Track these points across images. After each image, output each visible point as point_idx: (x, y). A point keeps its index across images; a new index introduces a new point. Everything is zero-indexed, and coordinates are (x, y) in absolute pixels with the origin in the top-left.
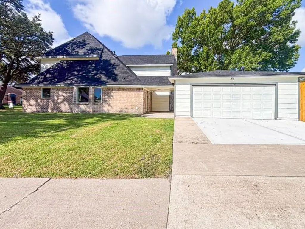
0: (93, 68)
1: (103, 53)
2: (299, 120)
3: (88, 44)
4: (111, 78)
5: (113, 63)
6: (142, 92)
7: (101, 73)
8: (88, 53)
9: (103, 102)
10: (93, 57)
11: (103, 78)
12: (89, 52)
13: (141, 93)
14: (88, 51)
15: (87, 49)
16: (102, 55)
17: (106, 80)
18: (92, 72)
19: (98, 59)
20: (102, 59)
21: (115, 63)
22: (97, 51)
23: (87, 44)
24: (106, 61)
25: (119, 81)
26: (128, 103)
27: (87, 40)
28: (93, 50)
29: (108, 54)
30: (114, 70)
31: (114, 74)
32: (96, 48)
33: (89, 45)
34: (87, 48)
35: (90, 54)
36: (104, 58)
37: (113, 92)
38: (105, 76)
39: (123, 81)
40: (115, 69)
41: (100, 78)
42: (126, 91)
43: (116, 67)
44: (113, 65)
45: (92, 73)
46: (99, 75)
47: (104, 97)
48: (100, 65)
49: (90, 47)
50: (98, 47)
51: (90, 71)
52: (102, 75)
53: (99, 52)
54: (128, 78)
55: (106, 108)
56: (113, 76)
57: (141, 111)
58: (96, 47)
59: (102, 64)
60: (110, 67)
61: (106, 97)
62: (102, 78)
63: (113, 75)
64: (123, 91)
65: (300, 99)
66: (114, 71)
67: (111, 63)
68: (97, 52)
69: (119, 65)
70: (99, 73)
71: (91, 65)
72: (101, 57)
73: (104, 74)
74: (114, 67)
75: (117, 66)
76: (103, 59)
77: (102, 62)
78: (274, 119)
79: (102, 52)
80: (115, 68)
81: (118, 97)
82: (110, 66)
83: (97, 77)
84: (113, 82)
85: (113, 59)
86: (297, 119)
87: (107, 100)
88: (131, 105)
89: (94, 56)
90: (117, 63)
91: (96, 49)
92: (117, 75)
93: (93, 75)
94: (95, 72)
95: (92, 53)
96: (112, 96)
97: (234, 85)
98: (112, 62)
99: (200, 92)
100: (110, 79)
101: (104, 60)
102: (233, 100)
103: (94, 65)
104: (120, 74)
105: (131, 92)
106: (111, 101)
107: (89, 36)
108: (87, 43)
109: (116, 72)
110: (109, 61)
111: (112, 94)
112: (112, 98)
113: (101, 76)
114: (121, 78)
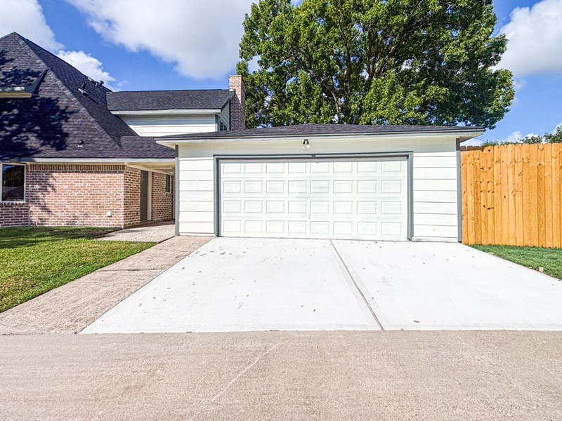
0: (12, 117)
1: (44, 82)
2: (460, 242)
3: (12, 60)
4: (52, 143)
5: (62, 107)
6: (122, 175)
7: (30, 130)
8: (6, 82)
9: (27, 201)
10: (13, 91)
11: (33, 141)
12: (8, 79)
13: (119, 178)
14: (7, 77)
15: (4, 73)
16: (41, 88)
17: (38, 145)
18: (8, 128)
19: (29, 95)
20: (37, 96)
21: (67, 107)
22: (29, 77)
23: (8, 61)
24: (49, 101)
25: (68, 148)
26: (89, 202)
27: (11, 51)
28: (20, 76)
29: (56, 85)
30: (63, 122)
31: (61, 132)
32: (28, 70)
33: (12, 64)
34: (5, 70)
35: (11, 83)
36: (44, 94)
37: (54, 174)
38: (39, 137)
39: (80, 149)
40: (66, 121)
41: (25, 142)
42: (86, 172)
43: (68, 115)
44: (63, 111)
45: (7, 131)
46: (23, 135)
47: (31, 189)
48: (32, 110)
49: (14, 67)
50: (34, 69)
51: (5, 125)
52: (30, 135)
53: (32, 81)
54: (92, 141)
55: (36, 214)
56: (57, 138)
57: (119, 220)
58: (27, 67)
59: (37, 107)
60: (53, 117)
61: (37, 187)
62: (28, 142)
63: (58, 136)
64: (76, 172)
65: (463, 190)
66: (61, 125)
67: (58, 107)
68: (28, 79)
69: (78, 111)
70: (24, 129)
71: (9, 111)
72: (37, 91)
73: (36, 132)
74: (64, 115)
75: (71, 113)
76: (41, 96)
77: (36, 105)
78: (406, 239)
79: (42, 81)
80: (66, 119)
81: (66, 187)
82: (54, 114)
83: (16, 140)
84: (53, 152)
85: (67, 97)
86: (456, 240)
87: (39, 194)
88: (97, 206)
89: (18, 89)
90: (73, 106)
91: (28, 73)
92: (67, 135)
93: (8, 134)
94: (14, 127)
95: (15, 82)
96: (52, 186)
97: (314, 157)
98: (62, 104)
99: (238, 175)
100: (49, 144)
101: (43, 98)
102: (312, 195)
103: (16, 111)
104: (75, 132)
105: (97, 175)
106: (49, 199)
107: (16, 43)
108: (7, 58)
109: (66, 127)
110: (55, 102)
111: (51, 181)
112: (50, 189)
113: (27, 137)
114: (76, 142)
